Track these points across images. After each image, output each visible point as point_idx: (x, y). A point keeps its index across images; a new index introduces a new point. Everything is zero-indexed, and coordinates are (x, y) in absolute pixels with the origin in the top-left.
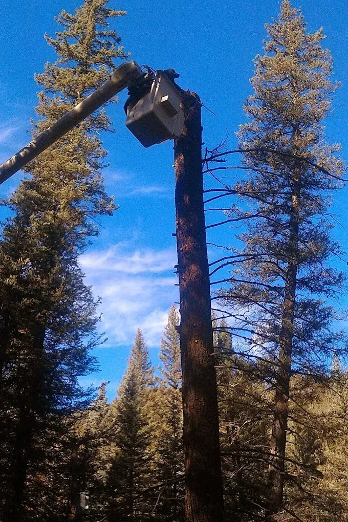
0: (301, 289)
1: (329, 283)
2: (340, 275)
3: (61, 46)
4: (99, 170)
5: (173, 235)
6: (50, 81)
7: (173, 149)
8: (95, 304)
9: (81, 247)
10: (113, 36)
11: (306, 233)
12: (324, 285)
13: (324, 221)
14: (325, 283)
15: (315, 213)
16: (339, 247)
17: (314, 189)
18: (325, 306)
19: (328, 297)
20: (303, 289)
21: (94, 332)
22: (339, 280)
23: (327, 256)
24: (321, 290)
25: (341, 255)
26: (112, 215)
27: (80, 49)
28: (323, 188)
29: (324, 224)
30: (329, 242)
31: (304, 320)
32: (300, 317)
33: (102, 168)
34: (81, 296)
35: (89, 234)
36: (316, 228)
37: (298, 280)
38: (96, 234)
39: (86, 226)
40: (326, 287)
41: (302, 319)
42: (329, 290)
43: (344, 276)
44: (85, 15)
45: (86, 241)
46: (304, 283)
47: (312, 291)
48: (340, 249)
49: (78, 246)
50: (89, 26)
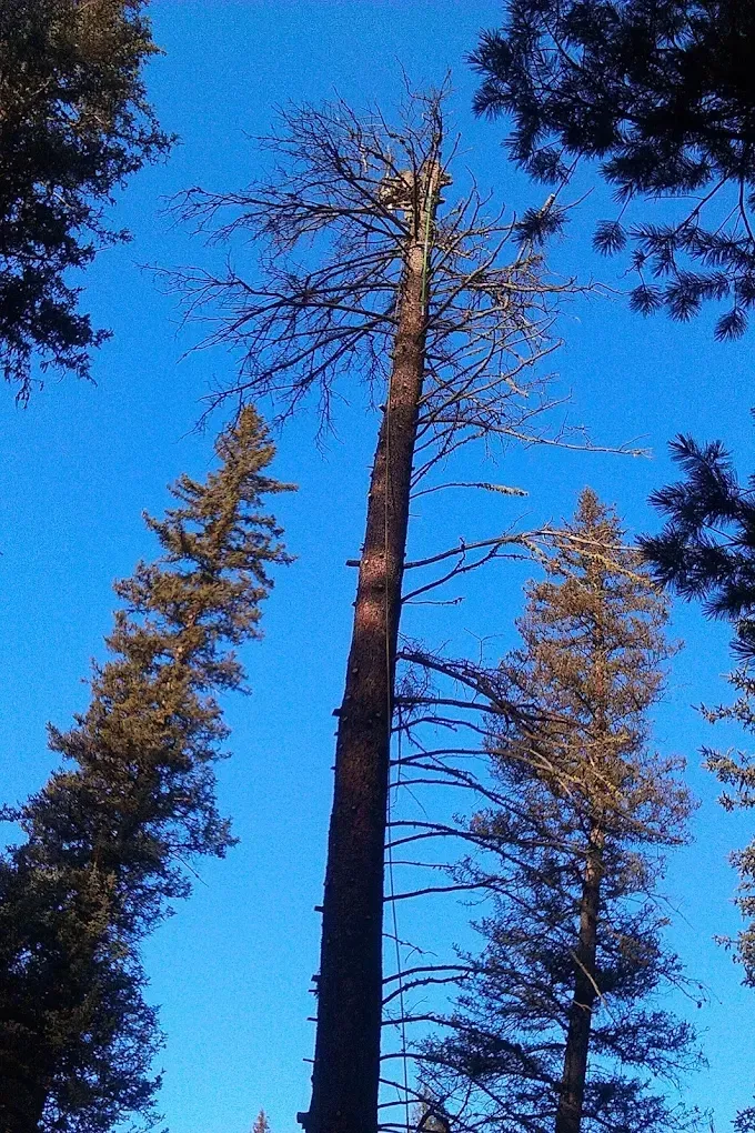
0: (600, 1052)
1: (659, 1044)
2: (684, 1028)
3: (171, 533)
4: (209, 763)
5: (317, 909)
6: (140, 593)
7: (336, 734)
8: (153, 1050)
9: (149, 920)
10: (270, 524)
11: (615, 931)
12: (648, 1047)
13: (651, 910)
14: (652, 1043)
15: (632, 891)
16: (678, 967)
17: (633, 841)
18: (646, 1093)
19: (656, 1075)
20: (604, 1051)
21: (150, 1112)
22: (680, 1038)
23: (654, 985)
24: (641, 1059)
25: (683, 985)
26: (224, 857)
27: (205, 541)
28: (650, 840)
29: (651, 916)
30: (659, 955)
31: (603, 1122)
32: (594, 1116)
33: (216, 760)
34: (135, 1027)
35: (169, 893)
36: (634, 920)
37: (594, 1031)
38: (185, 894)
39: (164, 874)
40: (653, 1053)
41: (600, 1121)
42: (658, 1059)
43: (690, 1031)
44: (223, 485)
45: (163, 908)
46: (606, 1039)
47: (625, 1058)
48: (681, 973)
49: (143, 916)
50: (227, 503)
